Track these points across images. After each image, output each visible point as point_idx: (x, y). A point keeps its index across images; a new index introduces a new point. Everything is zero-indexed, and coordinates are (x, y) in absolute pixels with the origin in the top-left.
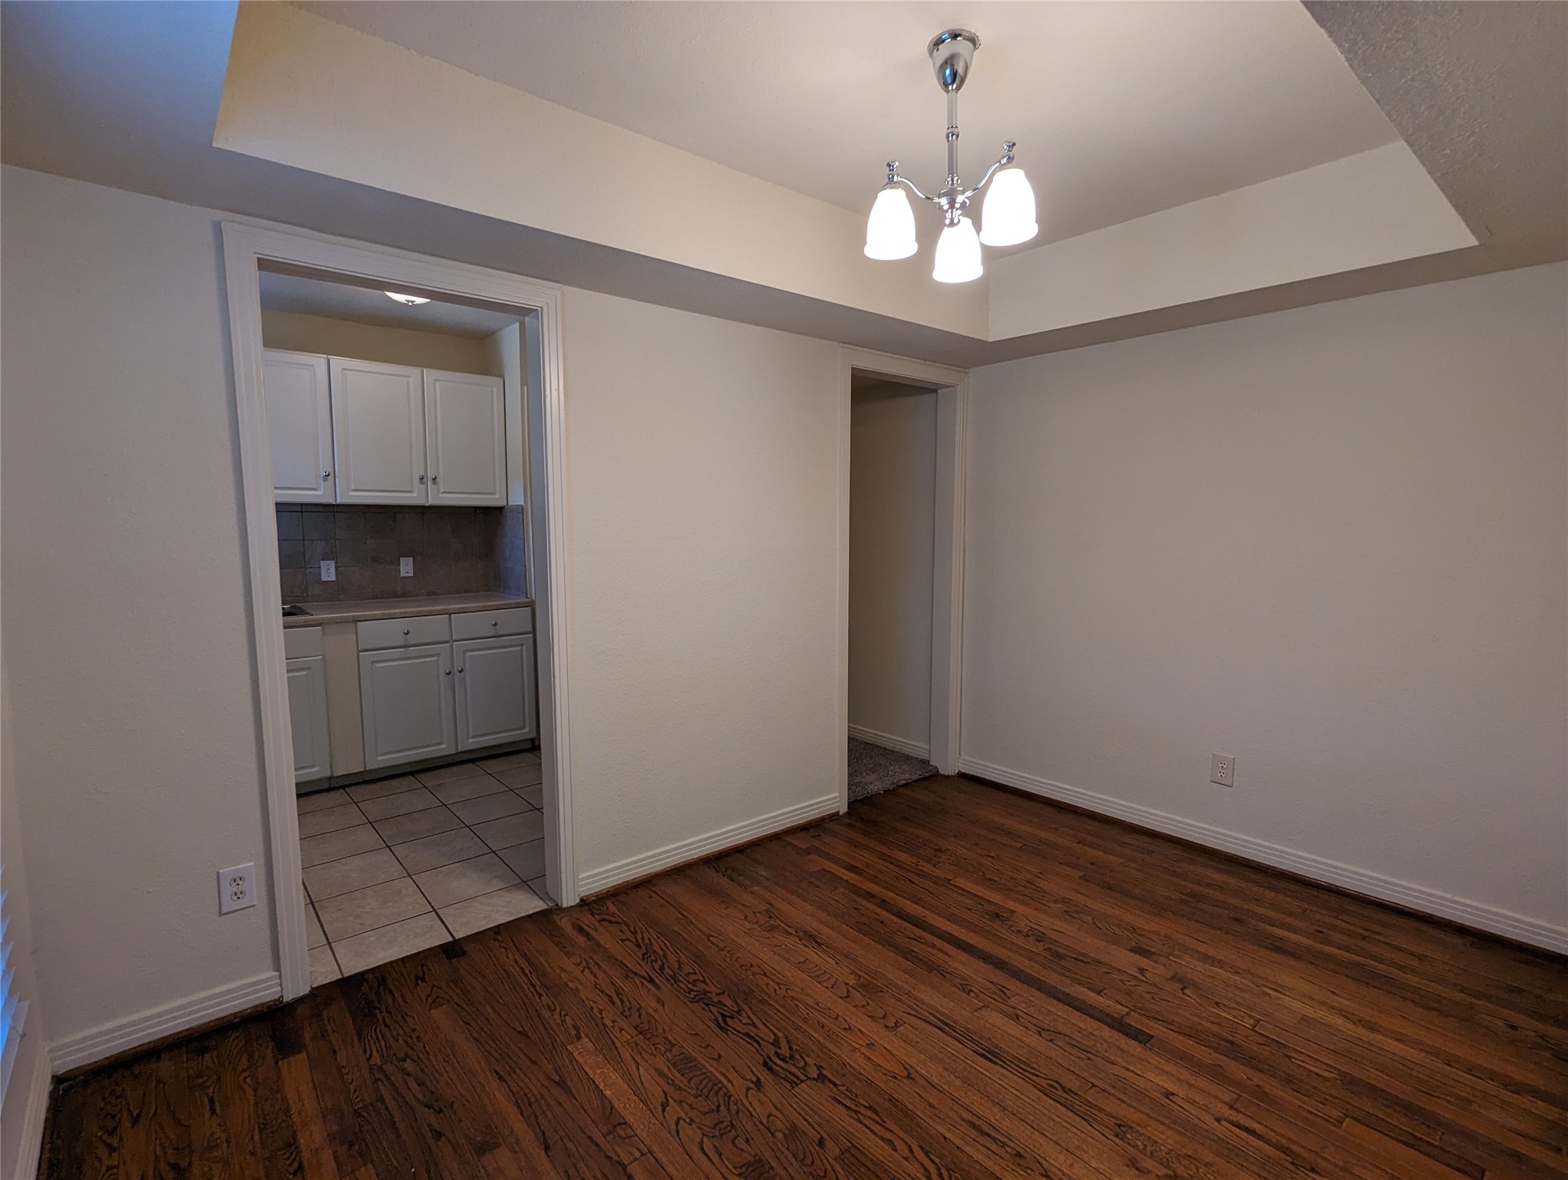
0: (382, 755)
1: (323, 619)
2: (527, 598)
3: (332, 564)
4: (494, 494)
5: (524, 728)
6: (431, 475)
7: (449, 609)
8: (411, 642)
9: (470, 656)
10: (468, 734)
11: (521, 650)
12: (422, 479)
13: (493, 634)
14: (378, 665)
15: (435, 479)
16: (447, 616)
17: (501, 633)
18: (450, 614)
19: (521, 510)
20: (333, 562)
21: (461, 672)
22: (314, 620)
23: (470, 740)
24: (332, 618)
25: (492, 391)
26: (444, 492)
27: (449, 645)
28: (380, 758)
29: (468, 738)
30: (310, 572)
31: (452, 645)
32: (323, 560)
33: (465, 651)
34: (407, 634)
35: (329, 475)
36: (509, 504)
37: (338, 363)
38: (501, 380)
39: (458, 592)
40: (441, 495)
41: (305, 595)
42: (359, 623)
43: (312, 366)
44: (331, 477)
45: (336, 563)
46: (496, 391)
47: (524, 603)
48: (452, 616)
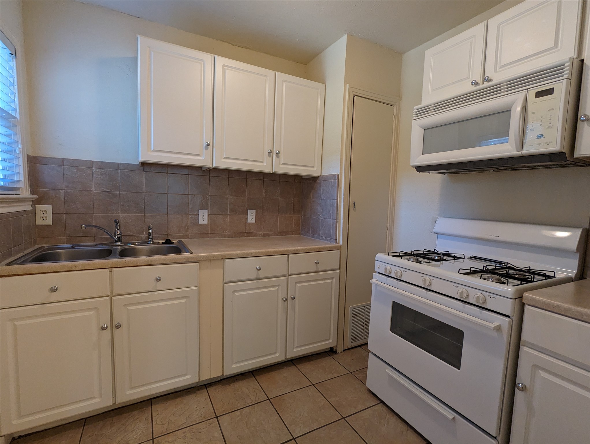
0: (236, 363)
1: (200, 257)
2: (336, 243)
3: (206, 212)
4: (313, 167)
5: (329, 339)
6: (275, 151)
7: (288, 251)
8: (261, 276)
9: (299, 286)
10: (294, 345)
11: (332, 282)
12: (270, 153)
13: (315, 270)
14: (237, 294)
15: (278, 153)
16: (286, 256)
17: (320, 269)
18: (288, 255)
19: (336, 178)
20: (207, 210)
21: (293, 299)
22: (193, 258)
23: (295, 350)
24: (207, 256)
25: (318, 93)
26: (283, 164)
27: (285, 278)
28: (234, 366)
29: (294, 348)
30: (192, 217)
31: (288, 278)
32: (200, 209)
33: (296, 283)
34: (259, 270)
35: (209, 145)
36: (323, 174)
37: (220, 61)
38: (324, 85)
39: (281, 234)
40: (281, 166)
41: (188, 233)
42: (226, 261)
43: (202, 60)
44: (210, 147)
45: (208, 212)
46: (320, 93)
47: (334, 247)
48: (290, 255)
